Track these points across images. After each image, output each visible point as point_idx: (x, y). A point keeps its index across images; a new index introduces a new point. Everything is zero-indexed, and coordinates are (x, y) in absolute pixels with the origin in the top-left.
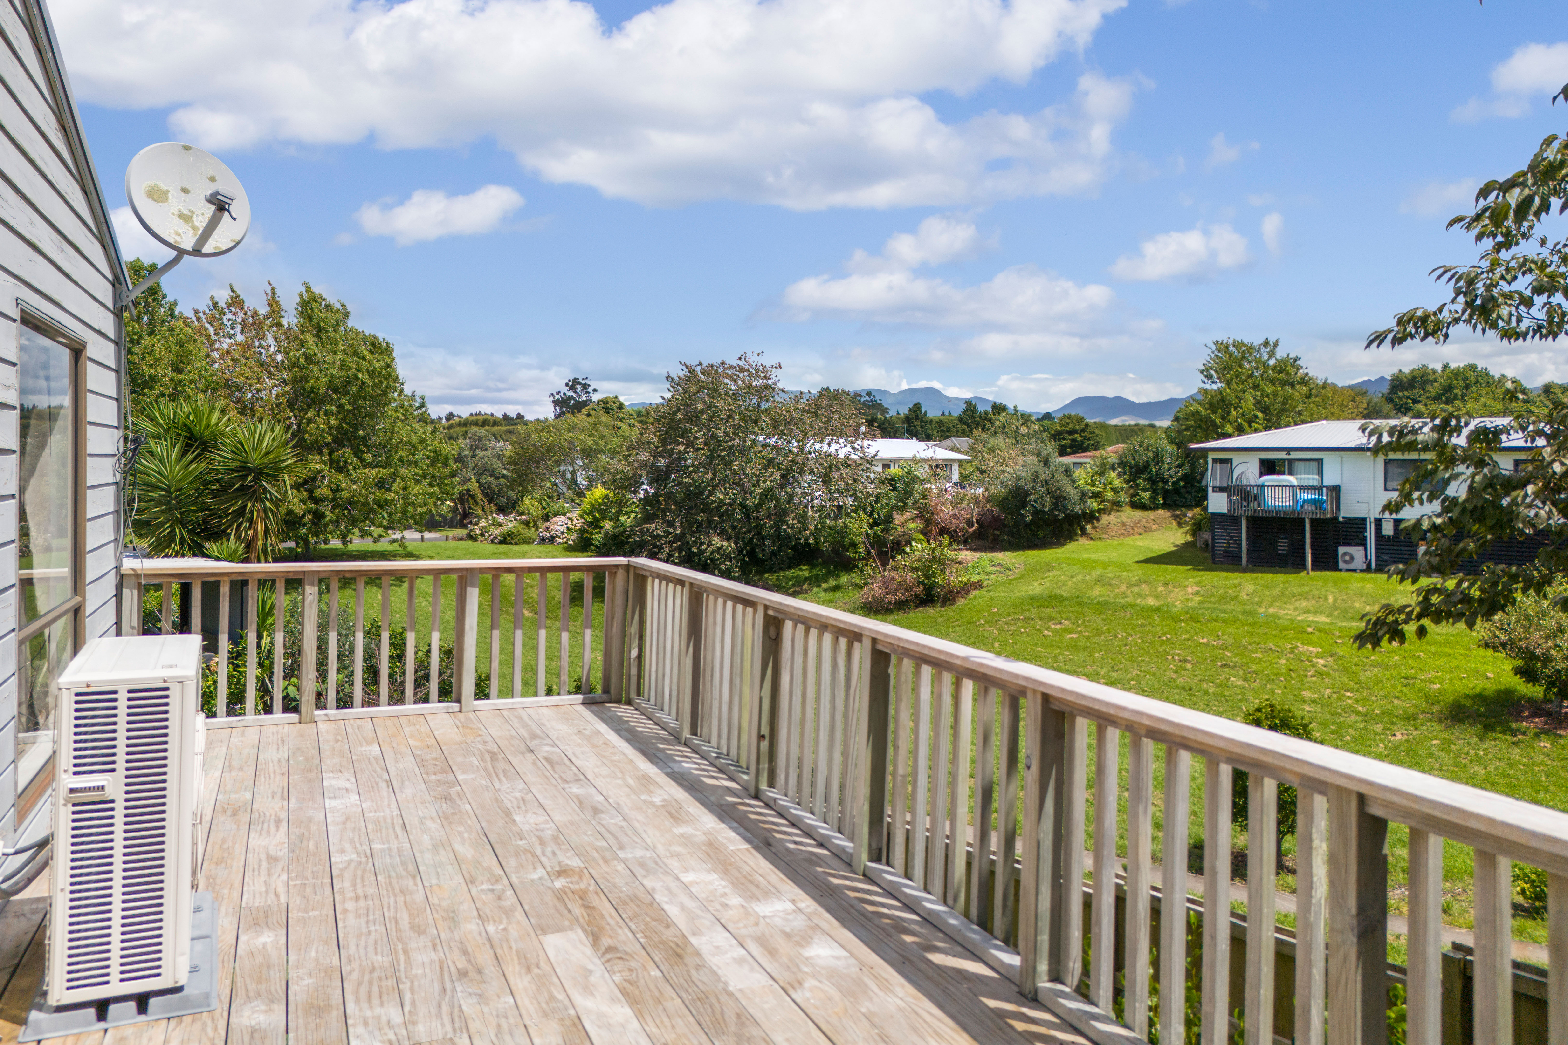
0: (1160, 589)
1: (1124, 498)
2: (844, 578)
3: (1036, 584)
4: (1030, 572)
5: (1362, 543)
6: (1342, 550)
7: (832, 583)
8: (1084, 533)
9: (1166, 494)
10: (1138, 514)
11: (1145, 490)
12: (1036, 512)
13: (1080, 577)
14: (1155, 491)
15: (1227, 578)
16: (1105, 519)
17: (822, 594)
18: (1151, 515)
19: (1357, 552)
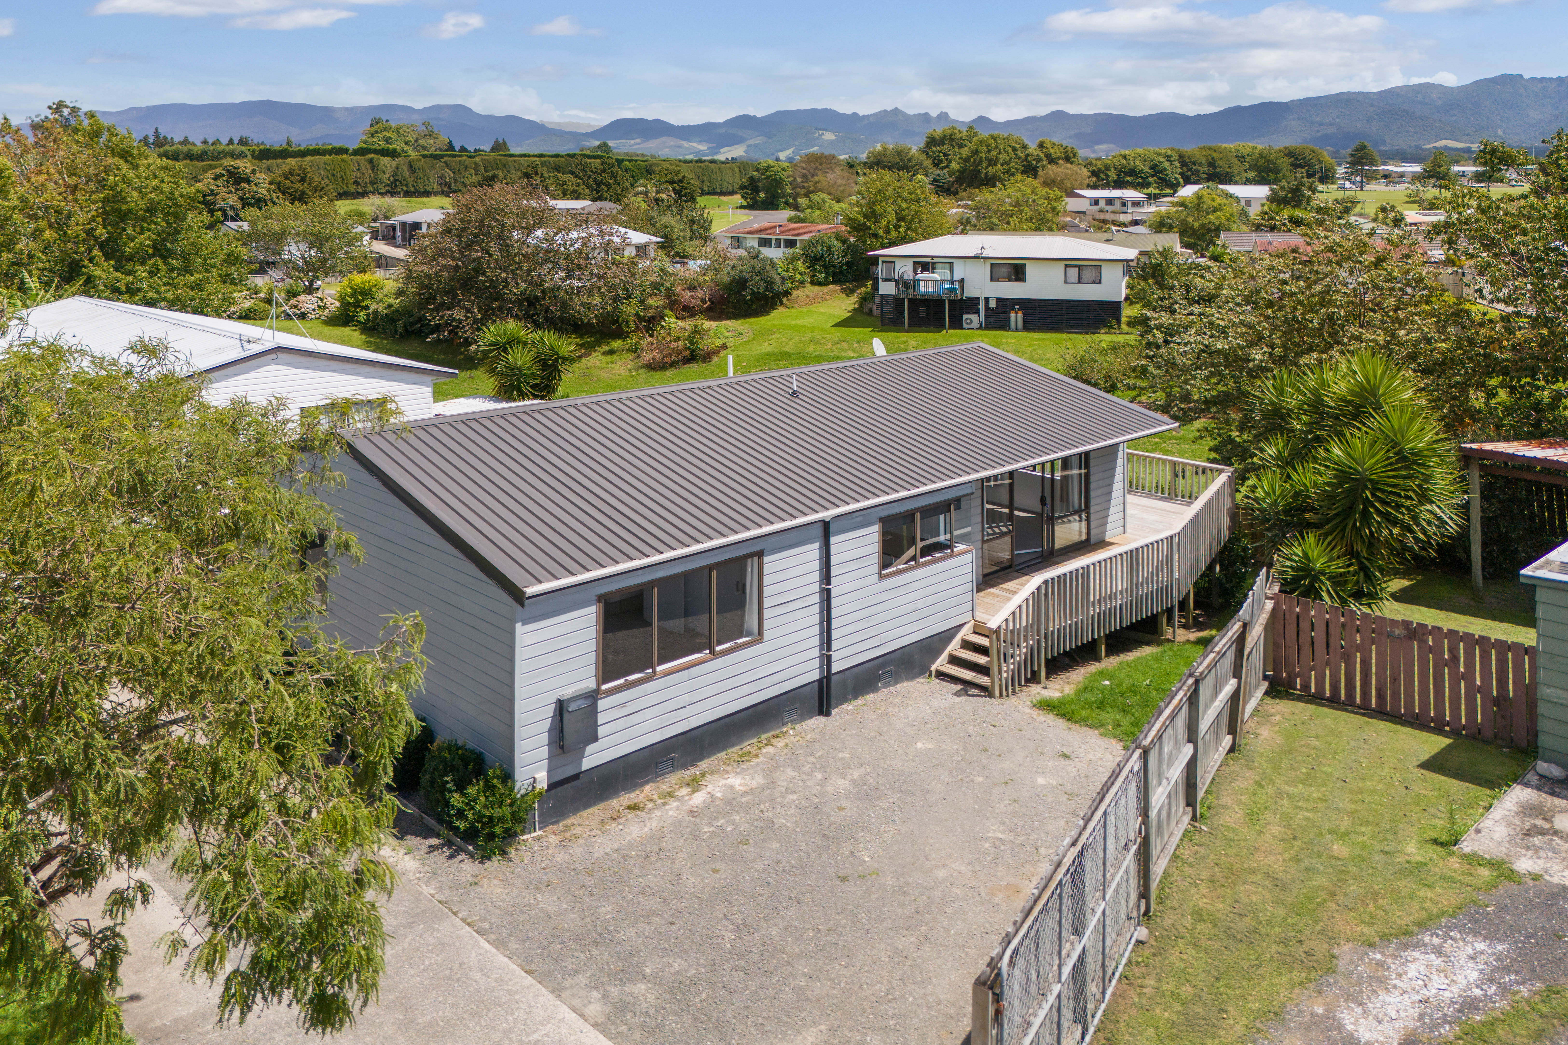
0: (855, 345)
1: (807, 279)
2: (616, 344)
3: (766, 344)
4: (758, 335)
5: (977, 312)
6: (965, 316)
7: (605, 348)
8: (782, 304)
9: (834, 274)
10: (817, 289)
11: (821, 273)
12: (753, 293)
13: (797, 339)
14: (827, 273)
15: (897, 337)
16: (795, 293)
17: (601, 357)
18: (825, 289)
19: (974, 317)
